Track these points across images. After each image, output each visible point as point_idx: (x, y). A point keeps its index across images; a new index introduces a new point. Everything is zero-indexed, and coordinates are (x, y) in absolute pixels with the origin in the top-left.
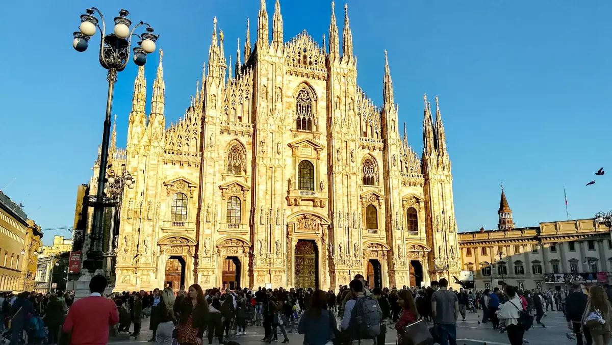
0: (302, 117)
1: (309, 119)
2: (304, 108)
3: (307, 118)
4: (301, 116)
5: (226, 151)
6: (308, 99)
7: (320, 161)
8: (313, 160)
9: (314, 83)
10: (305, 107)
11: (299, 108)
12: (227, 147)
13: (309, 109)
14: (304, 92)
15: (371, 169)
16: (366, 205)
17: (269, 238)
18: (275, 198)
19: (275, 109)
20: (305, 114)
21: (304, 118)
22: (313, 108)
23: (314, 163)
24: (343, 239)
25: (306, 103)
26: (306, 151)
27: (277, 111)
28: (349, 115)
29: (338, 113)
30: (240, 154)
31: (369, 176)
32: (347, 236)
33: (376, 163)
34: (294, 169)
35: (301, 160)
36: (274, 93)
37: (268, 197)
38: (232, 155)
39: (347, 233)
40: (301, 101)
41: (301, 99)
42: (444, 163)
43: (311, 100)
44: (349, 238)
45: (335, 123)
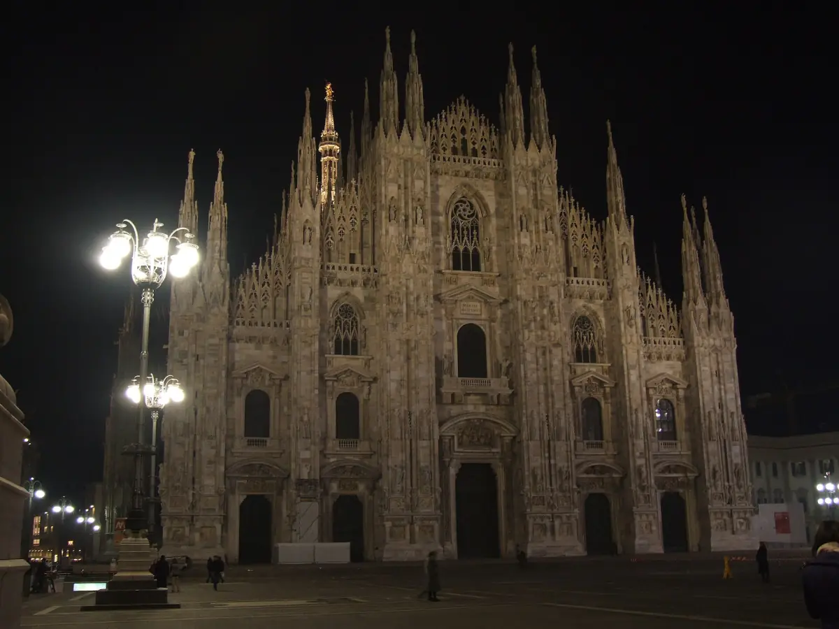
0: (461, 248)
1: (475, 250)
2: (465, 232)
3: (471, 249)
4: (459, 247)
5: (331, 315)
6: (473, 215)
7: (496, 324)
8: (483, 322)
9: (482, 186)
10: (467, 229)
11: (456, 231)
12: (333, 309)
13: (475, 233)
14: (465, 203)
15: (590, 333)
16: (581, 399)
17: (408, 462)
18: (417, 393)
19: (413, 238)
20: (467, 241)
21: (466, 250)
22: (481, 230)
23: (485, 328)
24: (539, 460)
25: (469, 222)
26: (471, 308)
27: (417, 241)
28: (545, 241)
29: (526, 237)
30: (354, 319)
31: (585, 347)
32: (547, 455)
33: (598, 324)
34: (450, 341)
35: (461, 324)
36: (410, 210)
37: (404, 392)
38: (340, 322)
39: (546, 449)
40: (460, 219)
41: (460, 215)
42: (721, 318)
43: (477, 217)
44: (550, 458)
45: (521, 257)
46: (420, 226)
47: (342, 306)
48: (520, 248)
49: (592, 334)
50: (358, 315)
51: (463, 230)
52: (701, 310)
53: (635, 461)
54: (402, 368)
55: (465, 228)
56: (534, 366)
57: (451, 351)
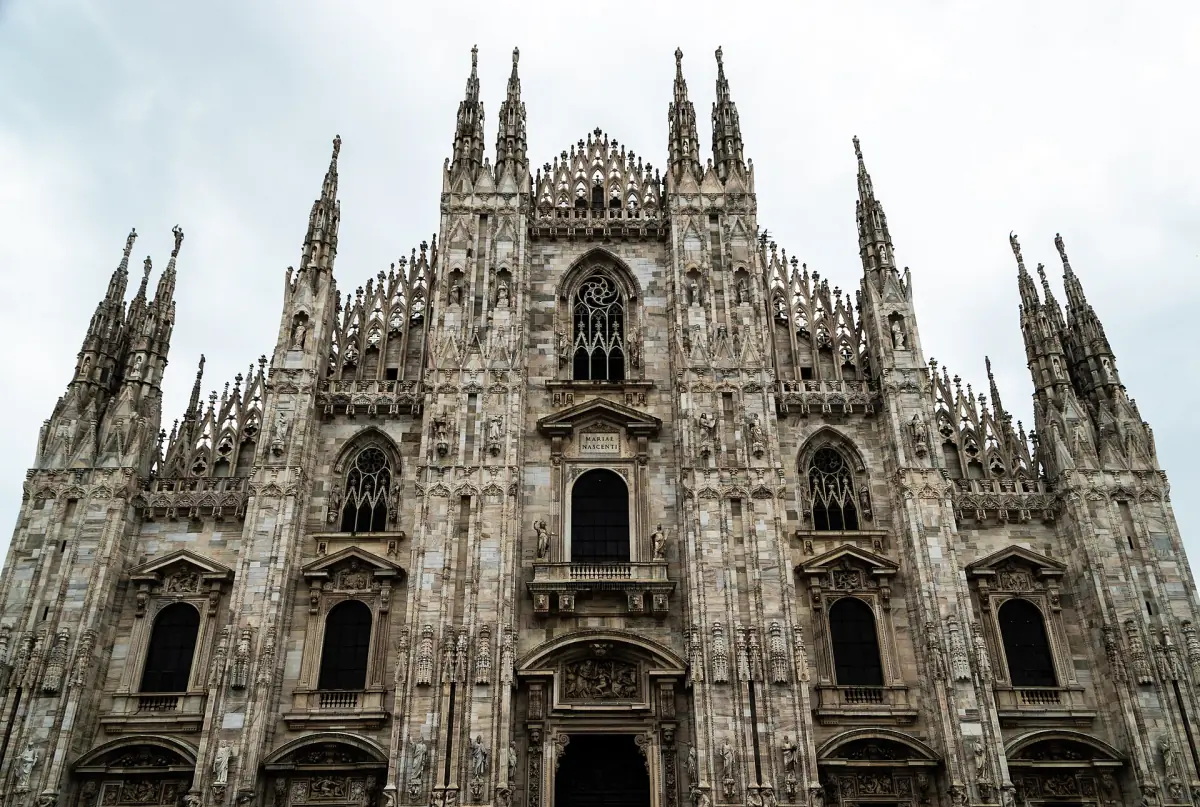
0: (590, 350)
1: (616, 353)
2: (599, 325)
3: (607, 350)
4: (587, 348)
5: (340, 467)
6: (613, 298)
7: (647, 468)
8: (623, 466)
9: (626, 251)
10: (603, 321)
11: (582, 325)
12: (344, 458)
13: (616, 325)
14: (599, 281)
15: (841, 479)
16: (829, 601)
17: (444, 732)
18: (475, 592)
19: (487, 328)
20: (602, 339)
21: (599, 352)
22: (627, 319)
23: (626, 476)
24: (731, 726)
25: (605, 310)
26: (600, 443)
27: (495, 332)
28: (734, 317)
29: (697, 315)
30: (385, 472)
31: (834, 505)
32: (747, 713)
33: (856, 460)
34: (557, 500)
35: (580, 470)
36: (486, 287)
37: (449, 590)
38: (358, 479)
39: (746, 701)
40: (588, 306)
41: (590, 301)
42: (1123, 432)
43: (620, 300)
44: (754, 720)
45: (688, 345)
46: (502, 309)
47: (365, 452)
48: (686, 331)
49: (845, 481)
50: (391, 466)
51: (594, 321)
52: (1075, 423)
53: (955, 728)
54: (448, 547)
55: (599, 319)
56: (715, 534)
57: (558, 519)
